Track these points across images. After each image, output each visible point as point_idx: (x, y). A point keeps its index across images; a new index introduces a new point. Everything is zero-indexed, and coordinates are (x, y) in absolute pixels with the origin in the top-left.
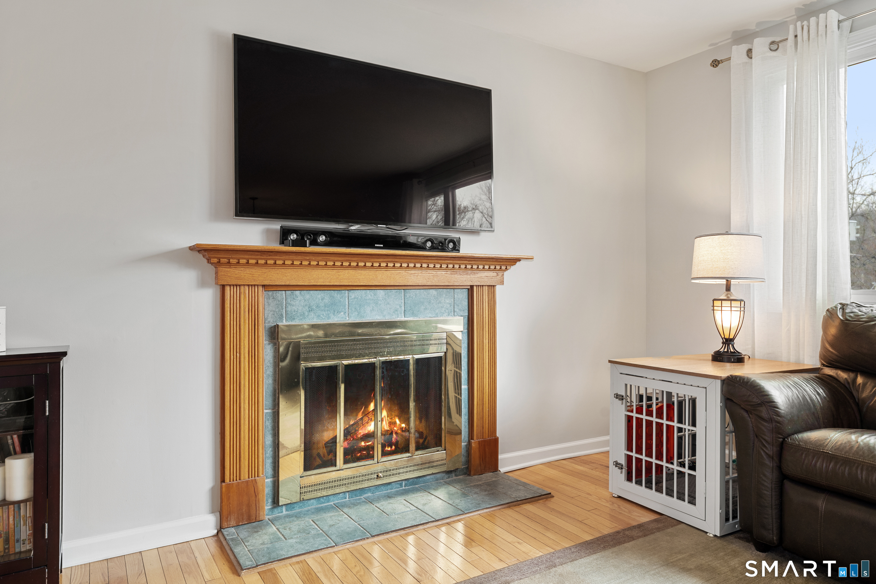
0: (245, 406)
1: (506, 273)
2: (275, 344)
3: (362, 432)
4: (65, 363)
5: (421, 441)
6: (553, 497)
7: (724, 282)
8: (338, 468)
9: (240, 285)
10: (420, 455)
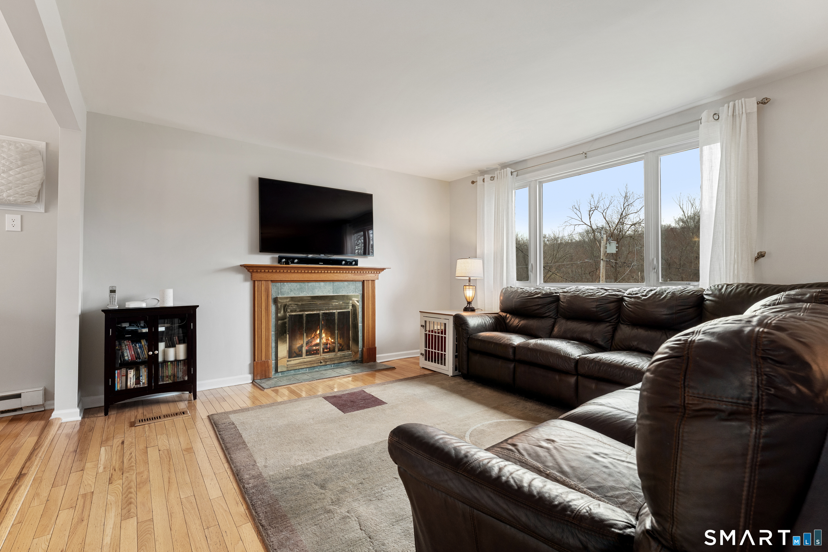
0: (263, 330)
1: (379, 275)
2: (276, 305)
3: (314, 343)
4: (197, 309)
5: (341, 347)
6: (396, 368)
7: (468, 278)
8: (303, 357)
9: (261, 281)
10: (340, 354)
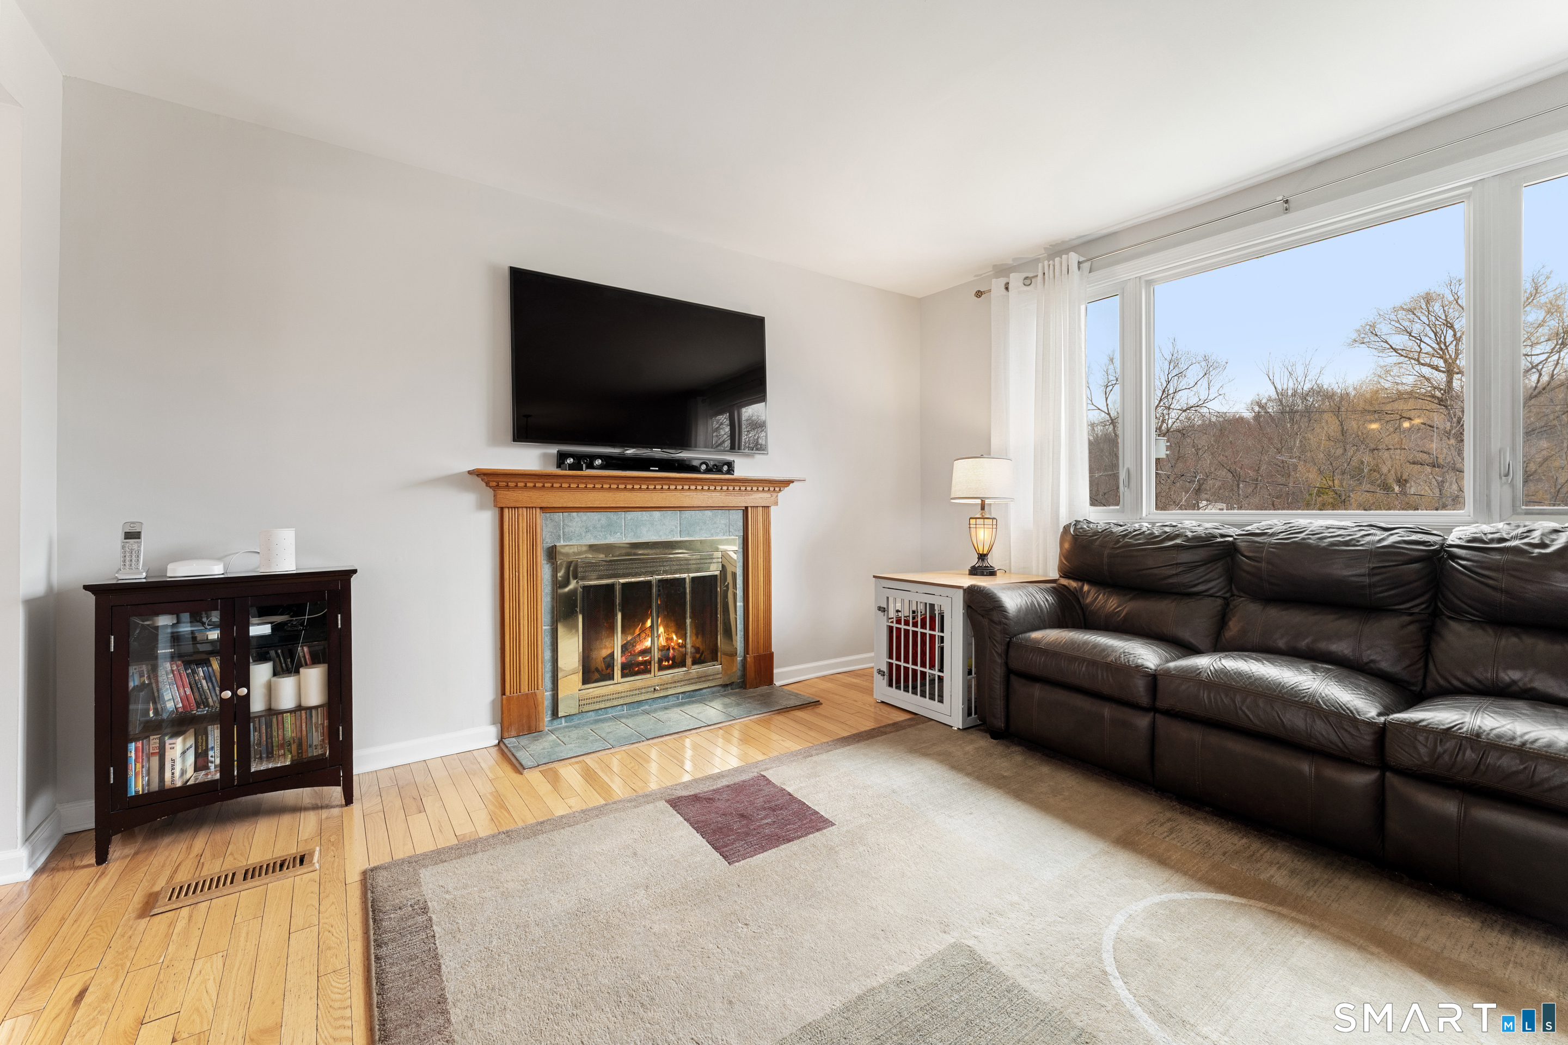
0: (524, 622)
1: (780, 494)
2: (553, 564)
3: (639, 648)
5: (698, 656)
6: (822, 704)
7: (979, 501)
8: (615, 681)
9: (518, 508)
10: (696, 670)
